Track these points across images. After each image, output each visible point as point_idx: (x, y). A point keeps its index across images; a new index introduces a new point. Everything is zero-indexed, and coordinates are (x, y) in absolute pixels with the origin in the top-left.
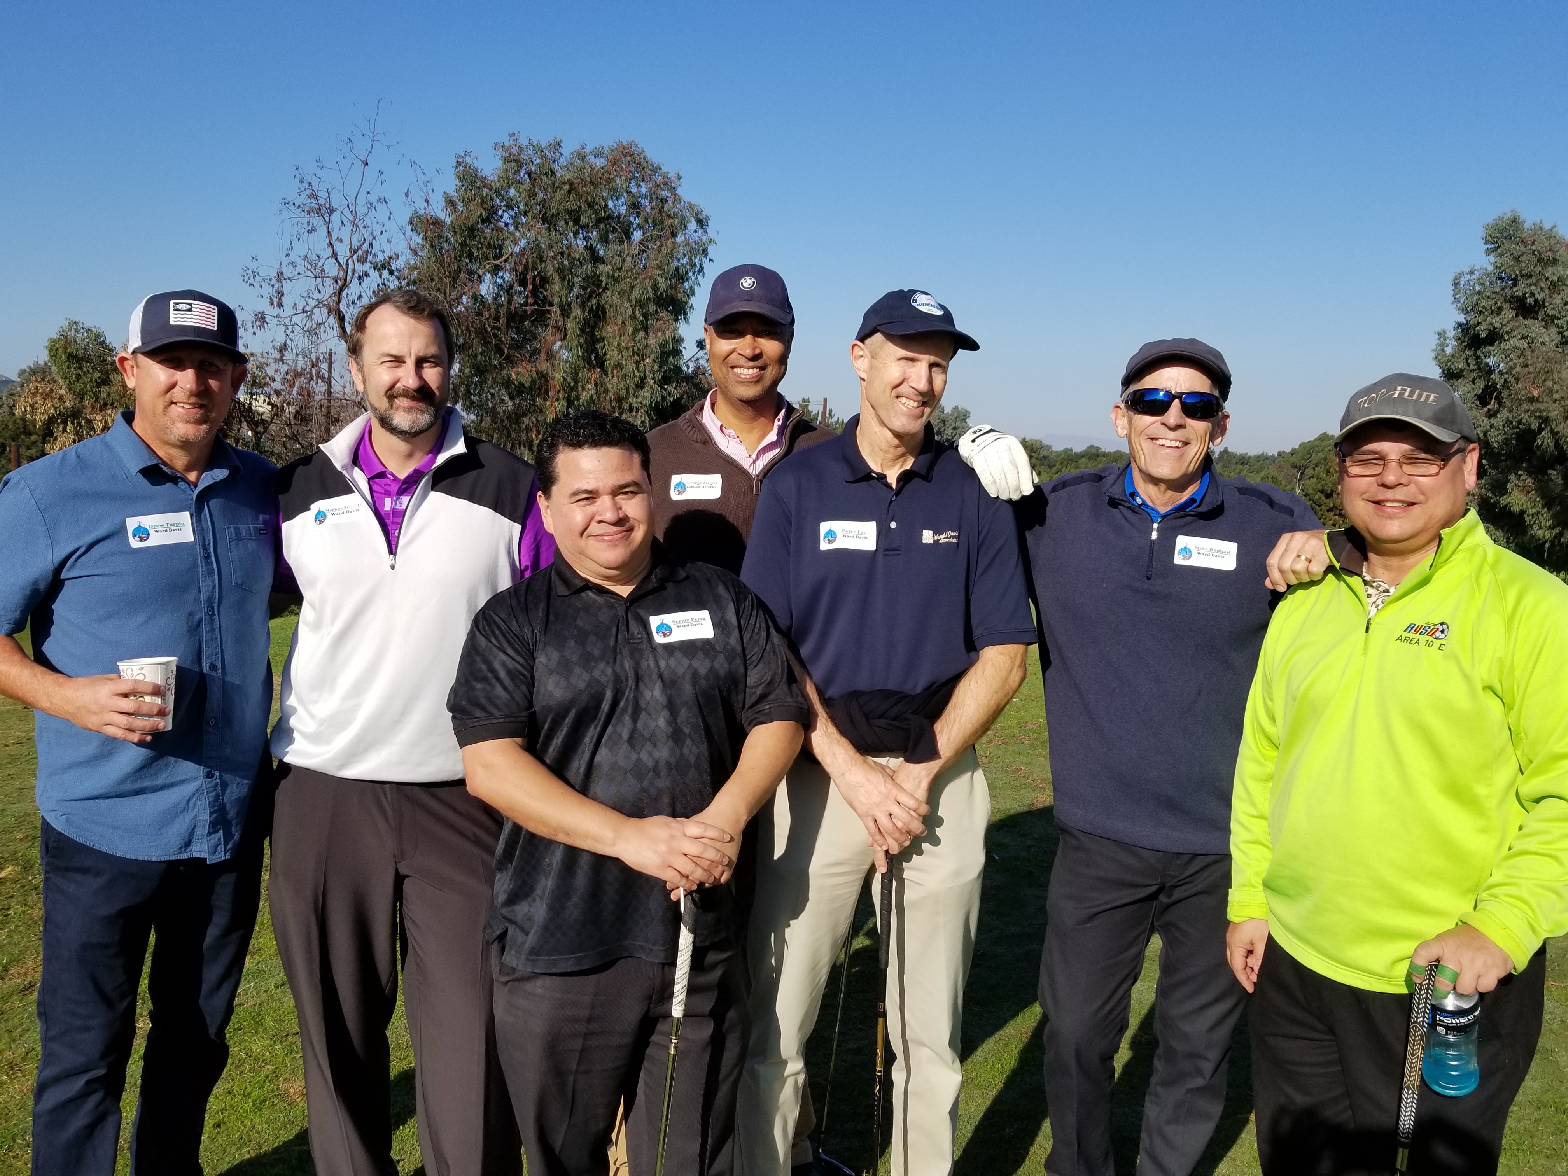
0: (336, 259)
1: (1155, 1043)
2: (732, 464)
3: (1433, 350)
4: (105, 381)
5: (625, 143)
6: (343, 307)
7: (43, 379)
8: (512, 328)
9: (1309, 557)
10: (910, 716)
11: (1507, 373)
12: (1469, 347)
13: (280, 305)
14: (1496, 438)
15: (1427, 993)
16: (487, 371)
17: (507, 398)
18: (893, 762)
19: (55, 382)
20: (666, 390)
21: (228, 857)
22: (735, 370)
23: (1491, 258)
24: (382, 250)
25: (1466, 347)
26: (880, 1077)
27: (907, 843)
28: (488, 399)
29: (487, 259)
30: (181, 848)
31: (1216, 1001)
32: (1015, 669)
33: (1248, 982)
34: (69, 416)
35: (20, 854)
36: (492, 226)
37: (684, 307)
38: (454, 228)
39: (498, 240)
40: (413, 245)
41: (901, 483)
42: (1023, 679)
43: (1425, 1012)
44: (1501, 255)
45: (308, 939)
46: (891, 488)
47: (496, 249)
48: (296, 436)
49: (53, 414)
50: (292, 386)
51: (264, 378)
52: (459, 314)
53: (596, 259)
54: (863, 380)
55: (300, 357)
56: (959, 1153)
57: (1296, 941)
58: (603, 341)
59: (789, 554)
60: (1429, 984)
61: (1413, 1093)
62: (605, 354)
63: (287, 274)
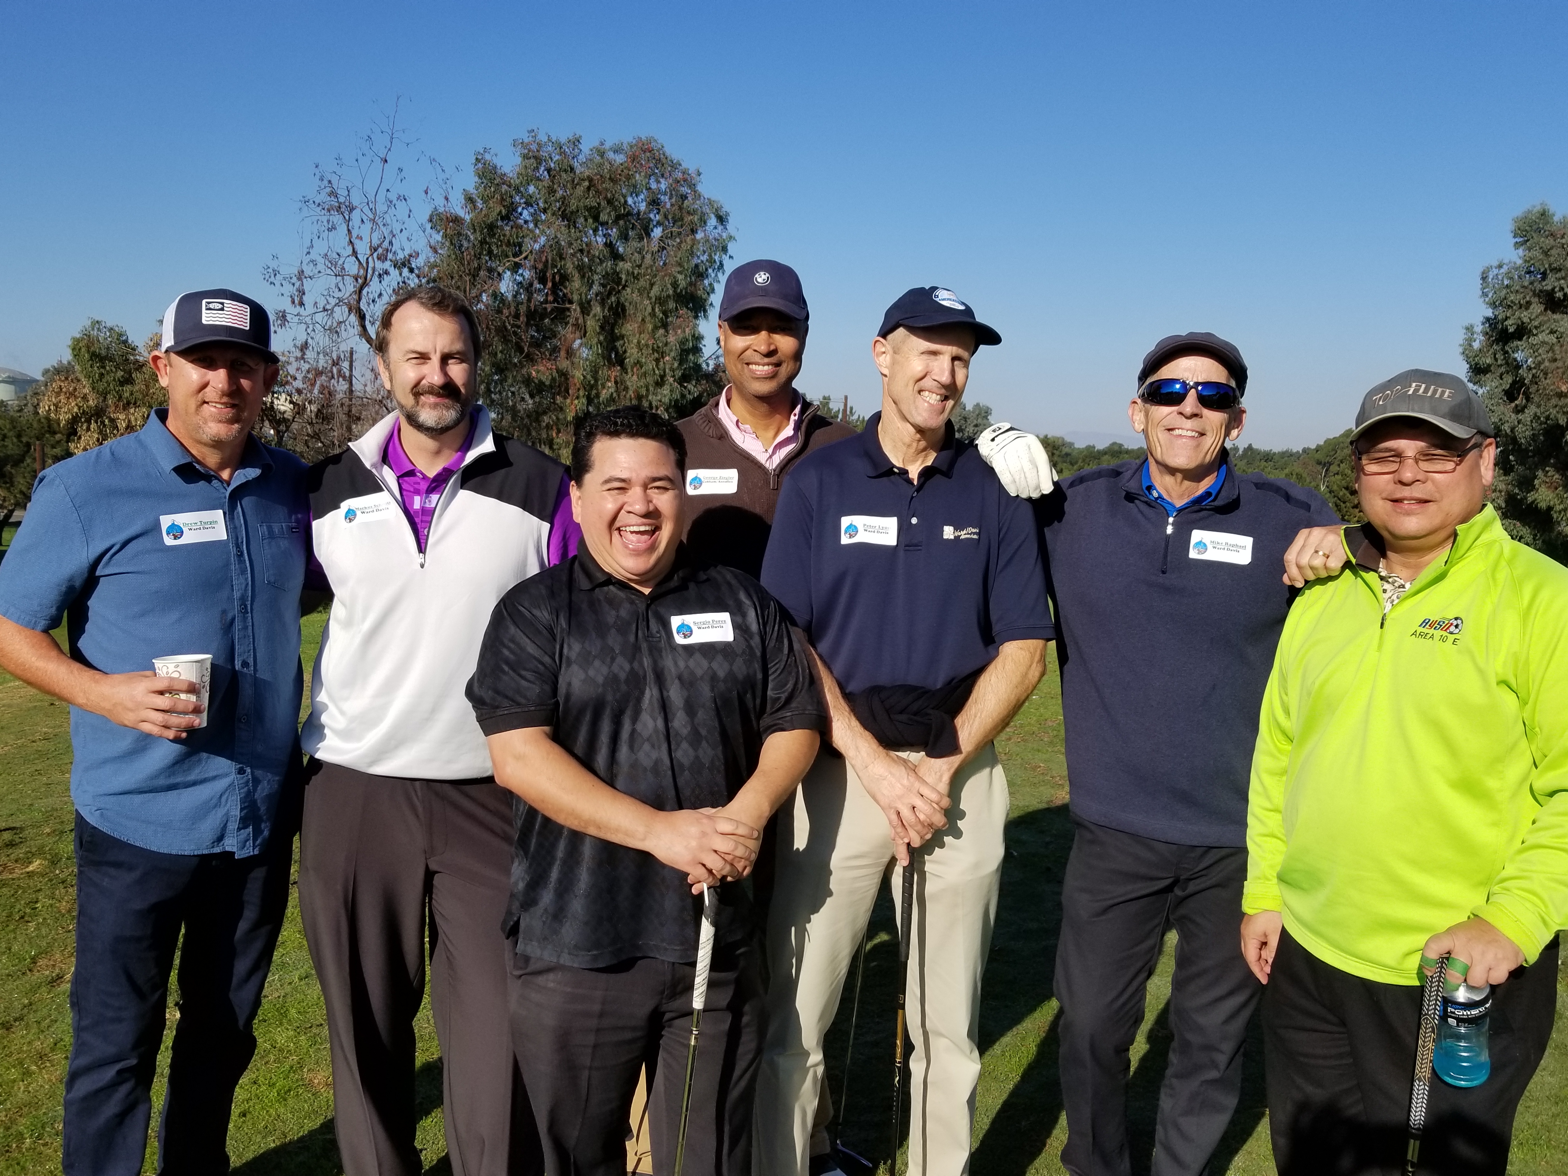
0: (357, 258)
1: (1170, 1038)
2: (748, 459)
3: (1460, 345)
4: (128, 380)
5: (644, 138)
6: (363, 305)
7: (67, 379)
8: (532, 326)
9: (1327, 553)
10: (931, 711)
11: (1535, 368)
12: (1497, 341)
13: (302, 304)
14: (1523, 434)
15: (1438, 986)
16: (507, 368)
17: (527, 397)
18: (915, 757)
19: (79, 381)
20: (685, 388)
21: (256, 852)
22: (751, 366)
23: (1520, 251)
24: (402, 248)
25: (1493, 341)
26: (899, 1068)
27: (929, 836)
28: (508, 398)
29: (507, 256)
30: (213, 843)
31: (1231, 993)
32: (1035, 664)
33: (1262, 973)
34: (92, 416)
35: (47, 849)
36: (511, 223)
37: (704, 304)
38: (474, 225)
39: (517, 238)
40: (433, 243)
41: (922, 479)
42: (1043, 674)
43: (1436, 1004)
44: (1530, 249)
45: (338, 932)
46: (913, 484)
47: (515, 246)
48: (318, 435)
49: (77, 413)
50: (313, 385)
51: (286, 376)
52: (479, 312)
53: (616, 256)
54: (886, 376)
55: (321, 356)
56: (976, 1145)
57: (1309, 934)
58: (623, 338)
59: (810, 549)
60: (1440, 976)
61: (1425, 1084)
62: (625, 352)
63: (308, 272)
